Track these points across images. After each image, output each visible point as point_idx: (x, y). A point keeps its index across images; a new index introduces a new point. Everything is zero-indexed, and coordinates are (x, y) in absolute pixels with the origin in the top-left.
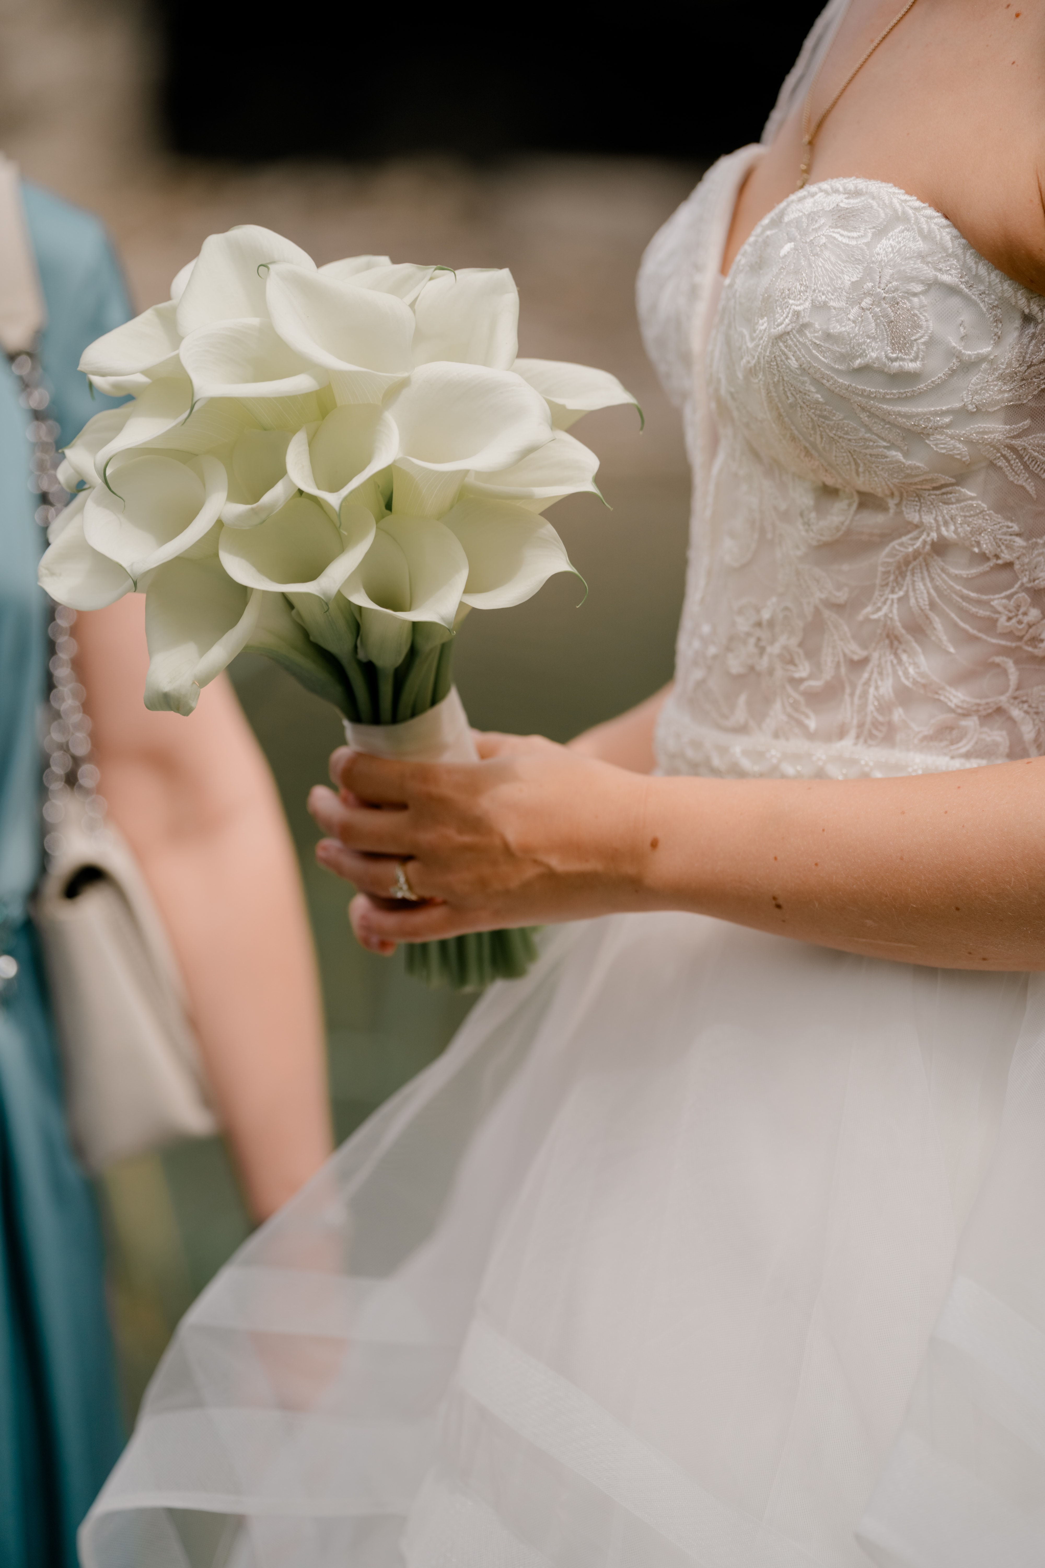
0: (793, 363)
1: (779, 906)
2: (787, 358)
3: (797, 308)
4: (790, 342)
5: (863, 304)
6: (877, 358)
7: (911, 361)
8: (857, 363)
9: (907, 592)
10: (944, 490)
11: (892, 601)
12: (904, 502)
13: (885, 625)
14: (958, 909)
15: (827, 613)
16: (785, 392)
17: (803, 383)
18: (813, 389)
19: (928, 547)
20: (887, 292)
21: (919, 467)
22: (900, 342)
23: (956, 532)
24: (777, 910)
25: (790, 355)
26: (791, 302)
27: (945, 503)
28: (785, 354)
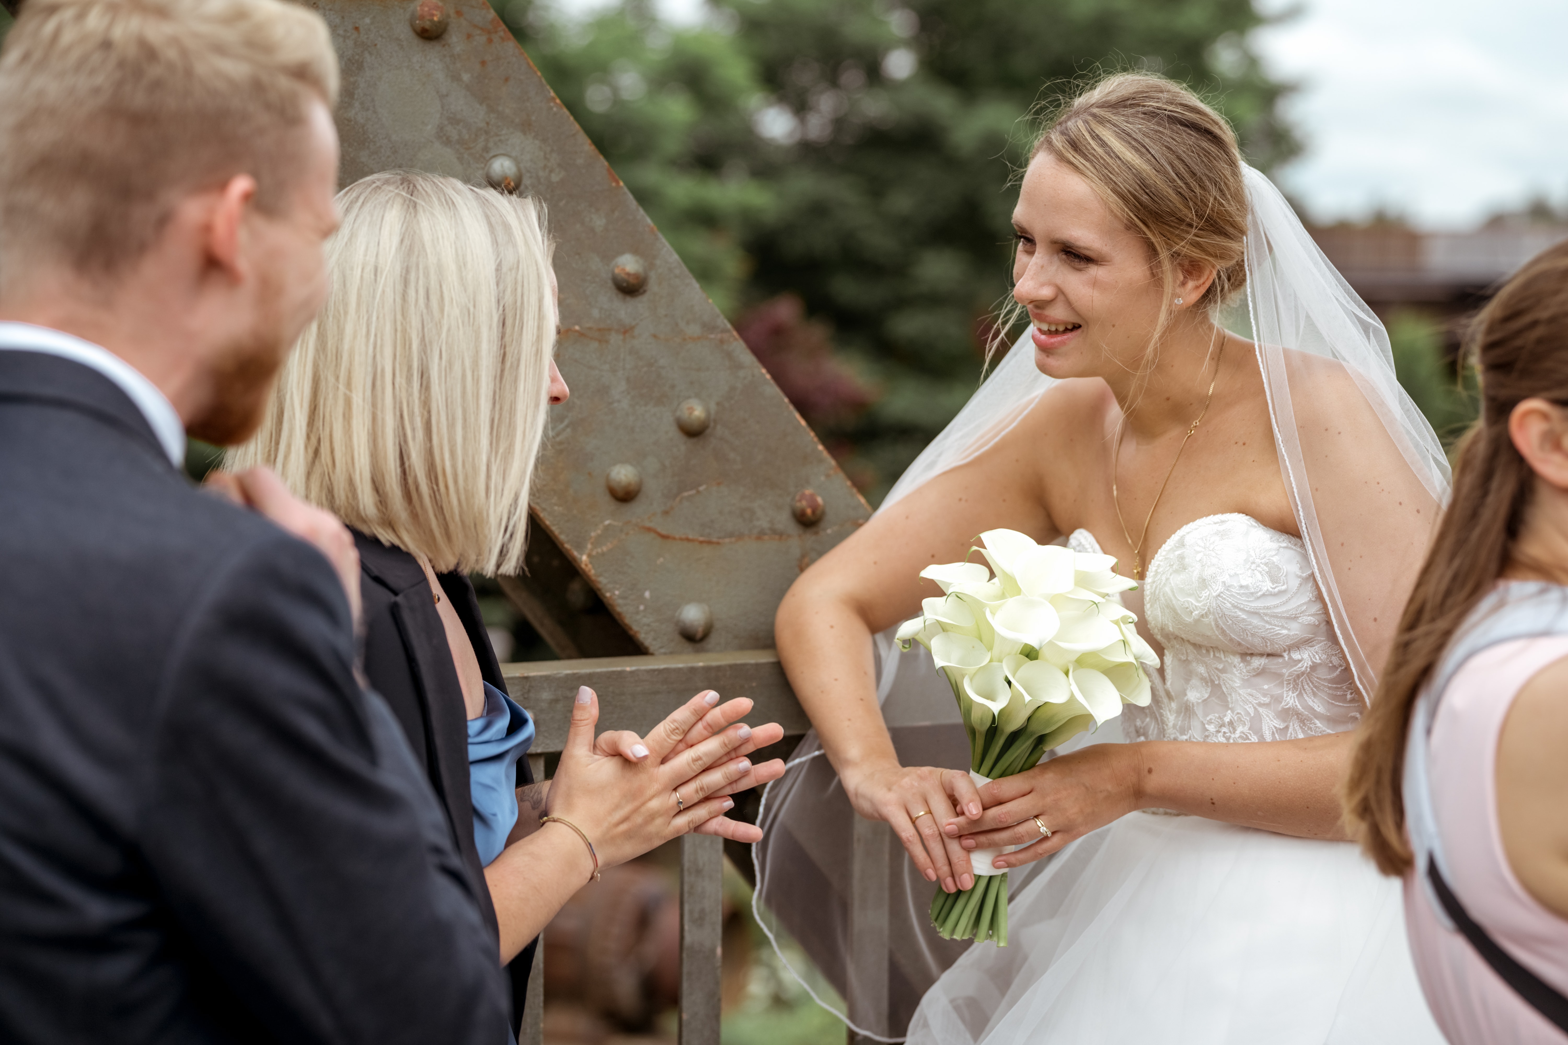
0: (1229, 605)
1: (1213, 803)
2: (1225, 604)
3: (1223, 580)
4: (1224, 596)
5: (1252, 568)
6: (1267, 590)
7: (1282, 586)
8: (1260, 594)
9: (1301, 691)
10: (1310, 641)
11: (1294, 697)
12: (1291, 652)
13: (1293, 709)
14: (1308, 808)
15: (1261, 710)
16: (1226, 620)
17: (1236, 612)
18: (1240, 614)
19: (1308, 670)
20: (1261, 559)
21: (1297, 634)
22: (1274, 580)
23: (1320, 659)
24: (1212, 805)
25: (1226, 602)
26: (1218, 578)
27: (1311, 647)
28: (1223, 602)
